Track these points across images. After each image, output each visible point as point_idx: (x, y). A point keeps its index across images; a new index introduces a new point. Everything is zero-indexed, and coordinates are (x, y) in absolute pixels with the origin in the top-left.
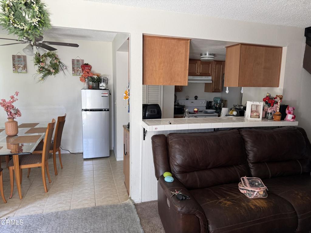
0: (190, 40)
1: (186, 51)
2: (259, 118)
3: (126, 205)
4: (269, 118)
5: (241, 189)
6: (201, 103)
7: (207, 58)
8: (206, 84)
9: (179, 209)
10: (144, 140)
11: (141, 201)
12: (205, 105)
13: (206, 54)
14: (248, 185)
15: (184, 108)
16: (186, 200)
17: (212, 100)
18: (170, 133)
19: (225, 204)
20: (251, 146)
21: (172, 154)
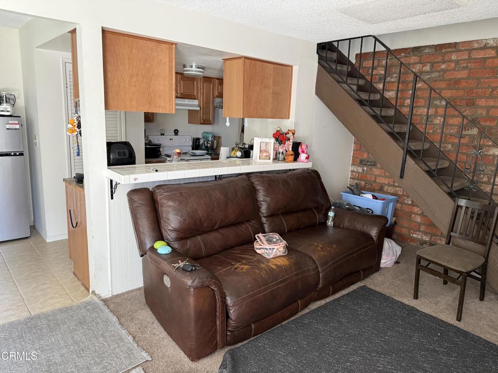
0: (176, 44)
1: (171, 61)
2: (269, 159)
3: (88, 303)
4: (280, 159)
5: (257, 249)
6: (185, 140)
7: (194, 73)
8: (189, 111)
9: (189, 283)
10: (112, 198)
11: (112, 294)
12: (191, 143)
13: (192, 67)
14: (265, 242)
15: (160, 148)
16: (196, 270)
17: (200, 137)
18: (158, 186)
19: (243, 269)
20: (264, 196)
21: (164, 215)
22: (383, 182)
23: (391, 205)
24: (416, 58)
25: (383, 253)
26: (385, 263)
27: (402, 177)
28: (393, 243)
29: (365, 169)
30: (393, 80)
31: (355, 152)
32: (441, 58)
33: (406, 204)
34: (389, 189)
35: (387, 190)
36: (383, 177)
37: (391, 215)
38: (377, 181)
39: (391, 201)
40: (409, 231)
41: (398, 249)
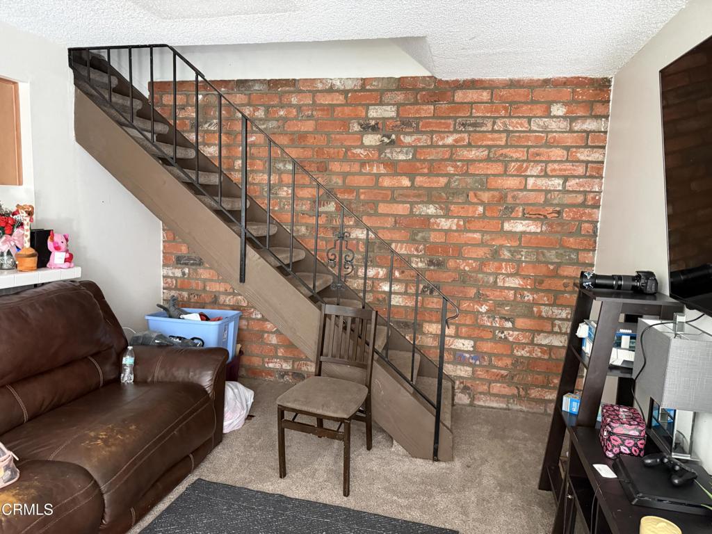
22: (218, 289)
23: (232, 326)
24: (243, 96)
25: (226, 409)
26: (230, 424)
27: (242, 279)
28: (240, 386)
29: (187, 271)
30: (212, 129)
31: (166, 244)
32: (278, 100)
33: (254, 319)
34: (228, 299)
35: (225, 301)
36: (215, 281)
37: (233, 342)
38: (208, 288)
39: (231, 319)
40: (263, 360)
41: (249, 395)
